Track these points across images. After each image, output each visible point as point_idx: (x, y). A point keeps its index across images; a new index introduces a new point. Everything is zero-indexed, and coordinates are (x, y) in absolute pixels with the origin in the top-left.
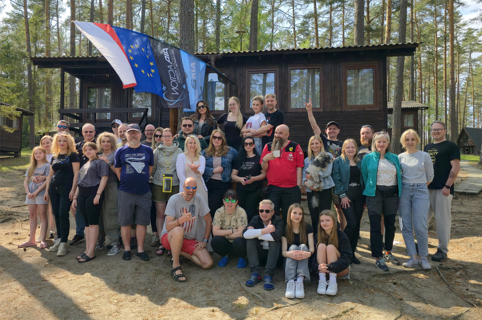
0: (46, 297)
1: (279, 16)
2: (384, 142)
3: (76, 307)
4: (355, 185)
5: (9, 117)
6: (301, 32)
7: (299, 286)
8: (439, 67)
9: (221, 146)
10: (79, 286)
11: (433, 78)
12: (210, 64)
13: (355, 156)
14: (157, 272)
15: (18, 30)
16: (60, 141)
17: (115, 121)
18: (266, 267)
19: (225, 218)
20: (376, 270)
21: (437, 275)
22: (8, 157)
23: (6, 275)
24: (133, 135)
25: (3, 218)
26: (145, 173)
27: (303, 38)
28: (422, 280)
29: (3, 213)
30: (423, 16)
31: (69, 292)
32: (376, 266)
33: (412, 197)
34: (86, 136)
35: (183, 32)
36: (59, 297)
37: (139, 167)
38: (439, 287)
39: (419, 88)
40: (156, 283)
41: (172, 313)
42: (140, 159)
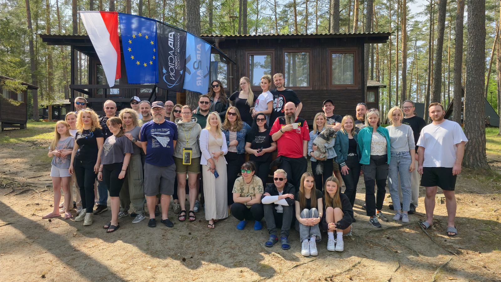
0: (81, 267)
1: (263, 4)
2: (375, 118)
3: (113, 275)
4: (353, 154)
5: (14, 91)
6: (281, 19)
7: (313, 245)
8: (393, 52)
9: (236, 122)
10: (112, 255)
11: (386, 62)
12: (214, 45)
13: (352, 130)
14: (183, 238)
15: (17, 7)
16: (84, 117)
17: (134, 98)
18: (282, 229)
19: (244, 186)
20: (371, 227)
21: (420, 229)
22: (14, 128)
23: (36, 247)
24: (158, 111)
25: (21, 189)
26: (170, 147)
27: (282, 24)
28: (409, 234)
29: (20, 184)
30: (380, 9)
31: (103, 261)
32: (370, 223)
33: (398, 163)
34: (107, 111)
35: (190, 16)
36: (94, 266)
37: (164, 141)
38: (423, 239)
39: (376, 69)
40: (184, 248)
41: (204, 275)
42: (165, 134)
